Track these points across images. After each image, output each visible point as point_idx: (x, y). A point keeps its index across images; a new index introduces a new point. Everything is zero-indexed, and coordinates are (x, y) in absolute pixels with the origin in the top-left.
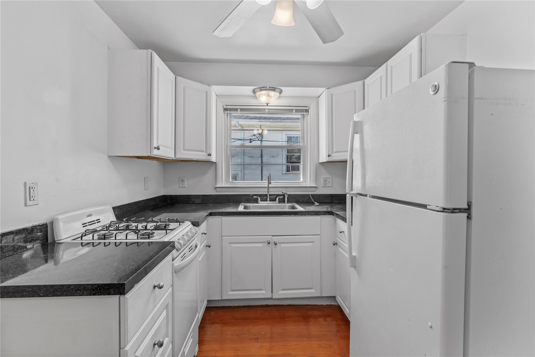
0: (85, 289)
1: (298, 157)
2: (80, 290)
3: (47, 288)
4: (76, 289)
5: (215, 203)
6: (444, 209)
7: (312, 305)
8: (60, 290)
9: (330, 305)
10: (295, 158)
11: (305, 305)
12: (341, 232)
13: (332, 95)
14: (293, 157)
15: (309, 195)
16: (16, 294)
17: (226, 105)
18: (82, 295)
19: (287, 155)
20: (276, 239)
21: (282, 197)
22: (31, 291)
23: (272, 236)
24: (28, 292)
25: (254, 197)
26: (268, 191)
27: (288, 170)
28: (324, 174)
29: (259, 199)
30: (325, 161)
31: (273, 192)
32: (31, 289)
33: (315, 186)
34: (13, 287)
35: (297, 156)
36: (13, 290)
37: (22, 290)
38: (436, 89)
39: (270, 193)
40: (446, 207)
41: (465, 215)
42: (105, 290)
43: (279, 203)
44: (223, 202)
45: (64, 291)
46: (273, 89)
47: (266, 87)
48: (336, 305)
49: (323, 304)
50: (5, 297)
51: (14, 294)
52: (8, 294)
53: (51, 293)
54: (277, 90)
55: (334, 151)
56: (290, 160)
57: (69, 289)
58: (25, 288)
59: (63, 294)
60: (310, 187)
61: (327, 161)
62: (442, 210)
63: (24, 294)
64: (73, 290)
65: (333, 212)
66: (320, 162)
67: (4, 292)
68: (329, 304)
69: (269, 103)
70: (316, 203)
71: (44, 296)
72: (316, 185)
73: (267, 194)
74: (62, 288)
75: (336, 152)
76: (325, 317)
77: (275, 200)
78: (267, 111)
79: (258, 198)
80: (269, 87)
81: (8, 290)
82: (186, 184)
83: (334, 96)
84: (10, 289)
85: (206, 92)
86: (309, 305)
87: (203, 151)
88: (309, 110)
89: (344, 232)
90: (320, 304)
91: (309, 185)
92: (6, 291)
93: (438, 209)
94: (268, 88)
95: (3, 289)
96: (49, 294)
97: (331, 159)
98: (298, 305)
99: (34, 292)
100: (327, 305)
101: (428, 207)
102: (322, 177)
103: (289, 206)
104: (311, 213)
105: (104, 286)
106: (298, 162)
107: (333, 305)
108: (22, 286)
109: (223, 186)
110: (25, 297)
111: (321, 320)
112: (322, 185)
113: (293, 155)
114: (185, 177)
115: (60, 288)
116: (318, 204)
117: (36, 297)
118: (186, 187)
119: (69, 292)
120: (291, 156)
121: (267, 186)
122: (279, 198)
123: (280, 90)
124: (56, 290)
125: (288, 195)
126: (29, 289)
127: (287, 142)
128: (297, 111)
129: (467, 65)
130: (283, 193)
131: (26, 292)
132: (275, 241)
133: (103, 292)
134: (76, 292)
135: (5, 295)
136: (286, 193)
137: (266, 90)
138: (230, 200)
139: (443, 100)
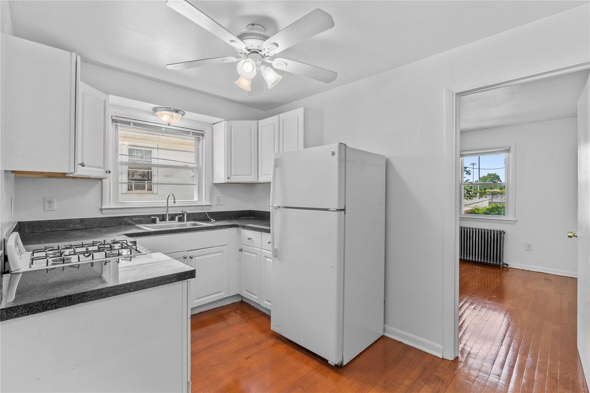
0: (168, 279)
1: (143, 173)
2: (164, 280)
3: (137, 284)
4: (161, 280)
5: (101, 227)
6: (337, 210)
7: (219, 307)
8: (148, 283)
9: (234, 303)
10: (139, 175)
11: (214, 309)
12: (249, 239)
13: (231, 127)
14: (135, 174)
15: (205, 213)
16: (109, 294)
17: (116, 116)
18: (165, 284)
19: (128, 170)
20: (191, 254)
21: (181, 216)
22: (123, 289)
23: (188, 251)
24: (120, 290)
25: (152, 217)
26: (167, 211)
27: (130, 189)
28: (218, 194)
29: (158, 219)
30: (224, 182)
31: (171, 211)
32: (123, 287)
33: (209, 204)
34: (106, 289)
35: (141, 172)
36: (107, 291)
37: (115, 289)
38: (333, 154)
39: (169, 213)
40: (339, 209)
41: (344, 212)
42: (182, 277)
43: (179, 222)
44: (112, 225)
45: (151, 284)
46: (177, 111)
47: (170, 108)
48: (238, 302)
49: (228, 304)
50: (99, 298)
51: (107, 294)
52: (102, 295)
53: (140, 287)
54: (180, 112)
55: (233, 174)
56: (133, 177)
57: (155, 281)
58: (118, 287)
59: (150, 286)
60: (206, 206)
61: (225, 182)
62: (336, 210)
63: (117, 292)
64: (158, 282)
65: (237, 225)
66: (214, 183)
67: (98, 294)
68: (232, 302)
69: (170, 123)
70: (212, 220)
71: (135, 291)
72: (211, 204)
73: (166, 213)
74: (150, 281)
75: (234, 175)
76: (235, 311)
77: (175, 220)
78: (163, 129)
79: (156, 218)
80: (174, 109)
81: (101, 292)
82: (56, 206)
83: (233, 129)
84: (104, 291)
85: (105, 102)
86: (217, 308)
87: (100, 168)
88: (205, 135)
89: (251, 238)
90: (226, 305)
91: (204, 204)
92: (99, 293)
93: (335, 210)
94: (172, 109)
95: (97, 292)
96: (139, 288)
97: (230, 181)
98: (208, 311)
99: (126, 289)
100: (231, 303)
101: (329, 210)
102: (216, 196)
103: (190, 224)
104: (221, 227)
105: (181, 274)
106: (142, 179)
107: (236, 302)
108: (115, 286)
109: (111, 207)
110: (118, 295)
111: (232, 313)
112: (216, 203)
113: (136, 171)
114: (55, 197)
115: (147, 282)
116: (214, 220)
117: (128, 293)
118: (56, 210)
119: (155, 283)
120: (134, 172)
121: (166, 205)
122: (178, 217)
123: (184, 113)
124: (145, 284)
125: (187, 213)
126: (122, 287)
127: (128, 156)
128: (193, 133)
129: (344, 145)
130: (182, 212)
131: (118, 290)
132: (190, 255)
133: (180, 278)
134: (160, 283)
135: (99, 297)
136: (186, 212)
137: (170, 111)
138: (121, 222)
139: (337, 159)
